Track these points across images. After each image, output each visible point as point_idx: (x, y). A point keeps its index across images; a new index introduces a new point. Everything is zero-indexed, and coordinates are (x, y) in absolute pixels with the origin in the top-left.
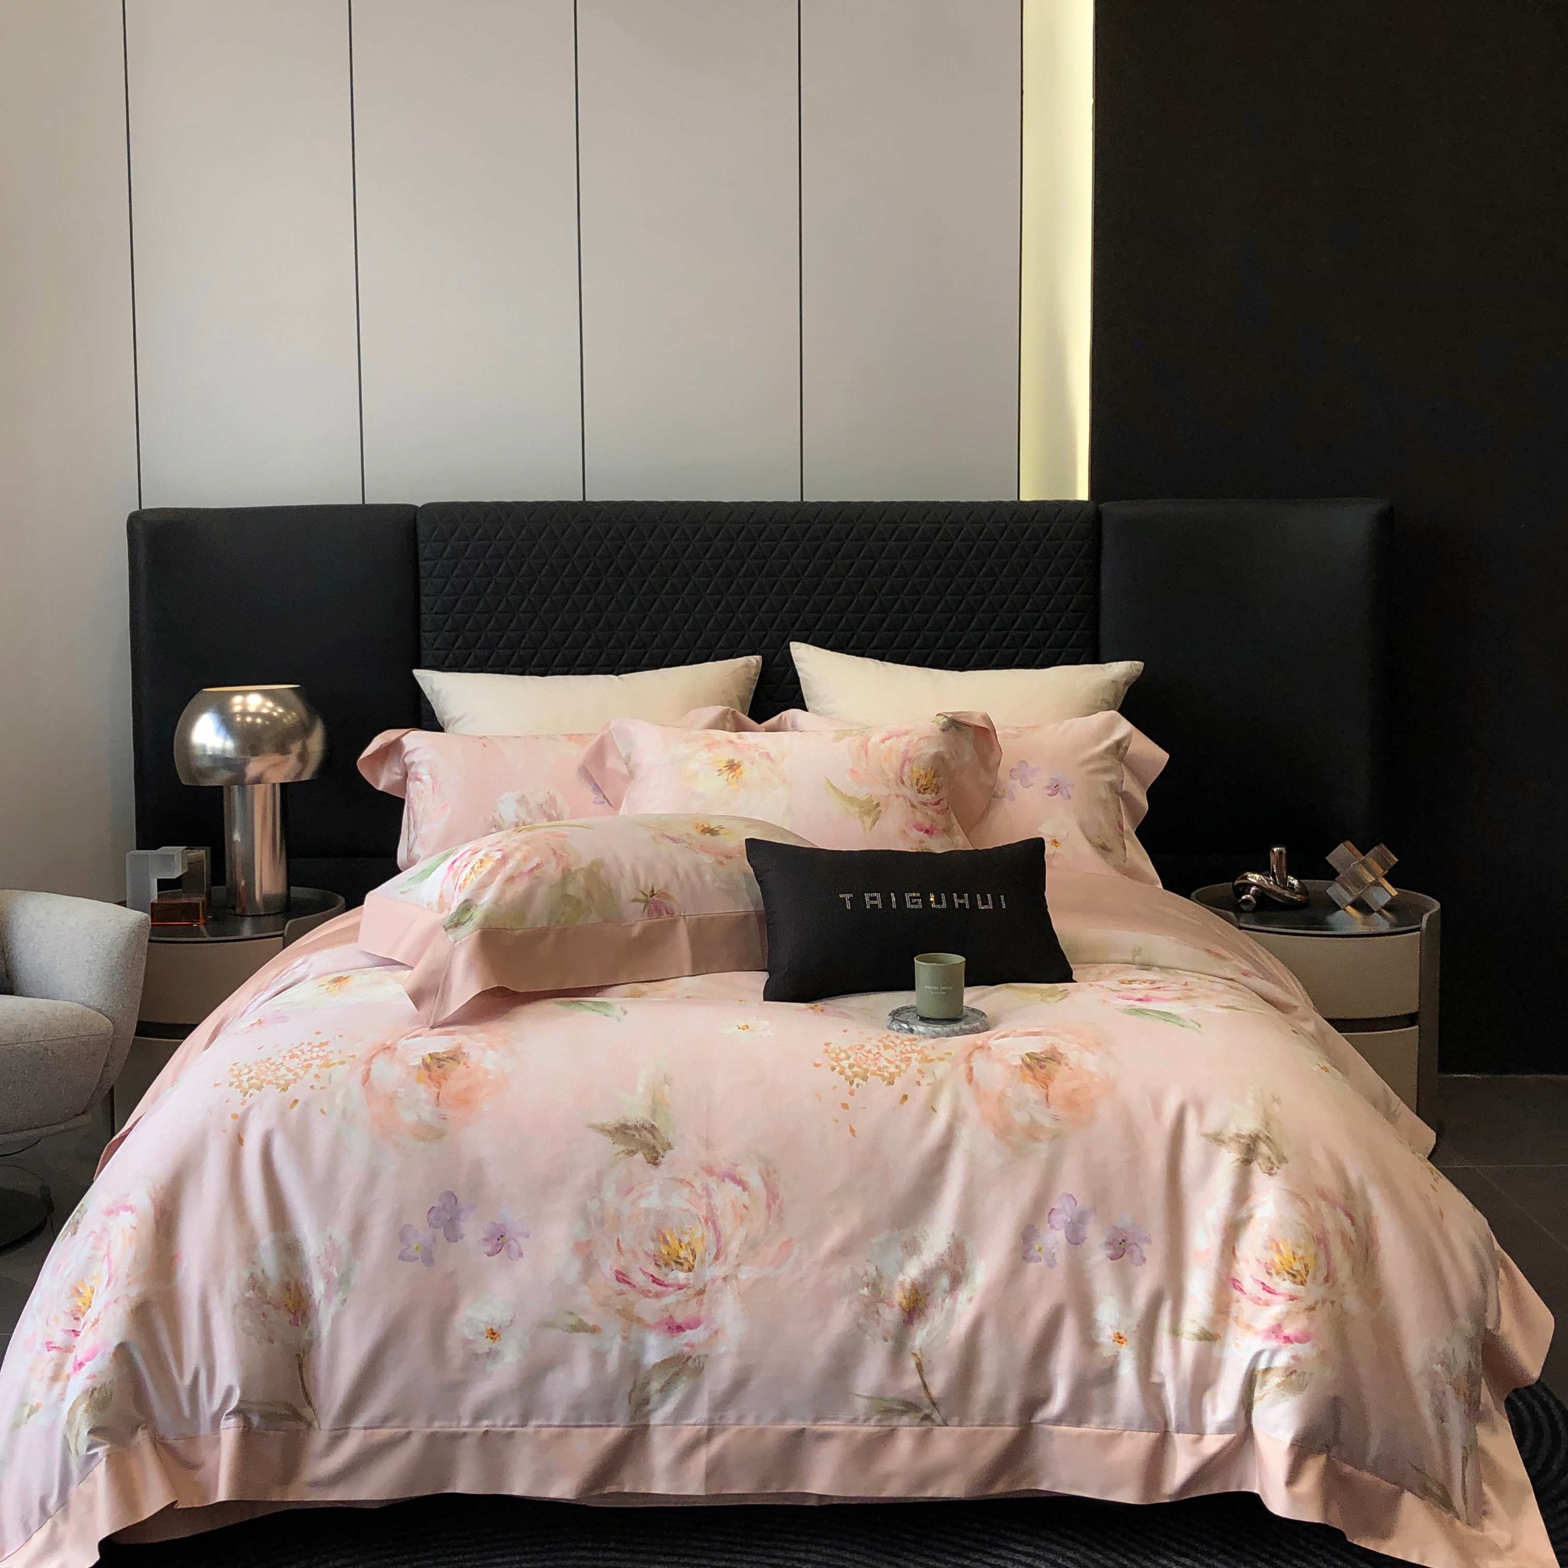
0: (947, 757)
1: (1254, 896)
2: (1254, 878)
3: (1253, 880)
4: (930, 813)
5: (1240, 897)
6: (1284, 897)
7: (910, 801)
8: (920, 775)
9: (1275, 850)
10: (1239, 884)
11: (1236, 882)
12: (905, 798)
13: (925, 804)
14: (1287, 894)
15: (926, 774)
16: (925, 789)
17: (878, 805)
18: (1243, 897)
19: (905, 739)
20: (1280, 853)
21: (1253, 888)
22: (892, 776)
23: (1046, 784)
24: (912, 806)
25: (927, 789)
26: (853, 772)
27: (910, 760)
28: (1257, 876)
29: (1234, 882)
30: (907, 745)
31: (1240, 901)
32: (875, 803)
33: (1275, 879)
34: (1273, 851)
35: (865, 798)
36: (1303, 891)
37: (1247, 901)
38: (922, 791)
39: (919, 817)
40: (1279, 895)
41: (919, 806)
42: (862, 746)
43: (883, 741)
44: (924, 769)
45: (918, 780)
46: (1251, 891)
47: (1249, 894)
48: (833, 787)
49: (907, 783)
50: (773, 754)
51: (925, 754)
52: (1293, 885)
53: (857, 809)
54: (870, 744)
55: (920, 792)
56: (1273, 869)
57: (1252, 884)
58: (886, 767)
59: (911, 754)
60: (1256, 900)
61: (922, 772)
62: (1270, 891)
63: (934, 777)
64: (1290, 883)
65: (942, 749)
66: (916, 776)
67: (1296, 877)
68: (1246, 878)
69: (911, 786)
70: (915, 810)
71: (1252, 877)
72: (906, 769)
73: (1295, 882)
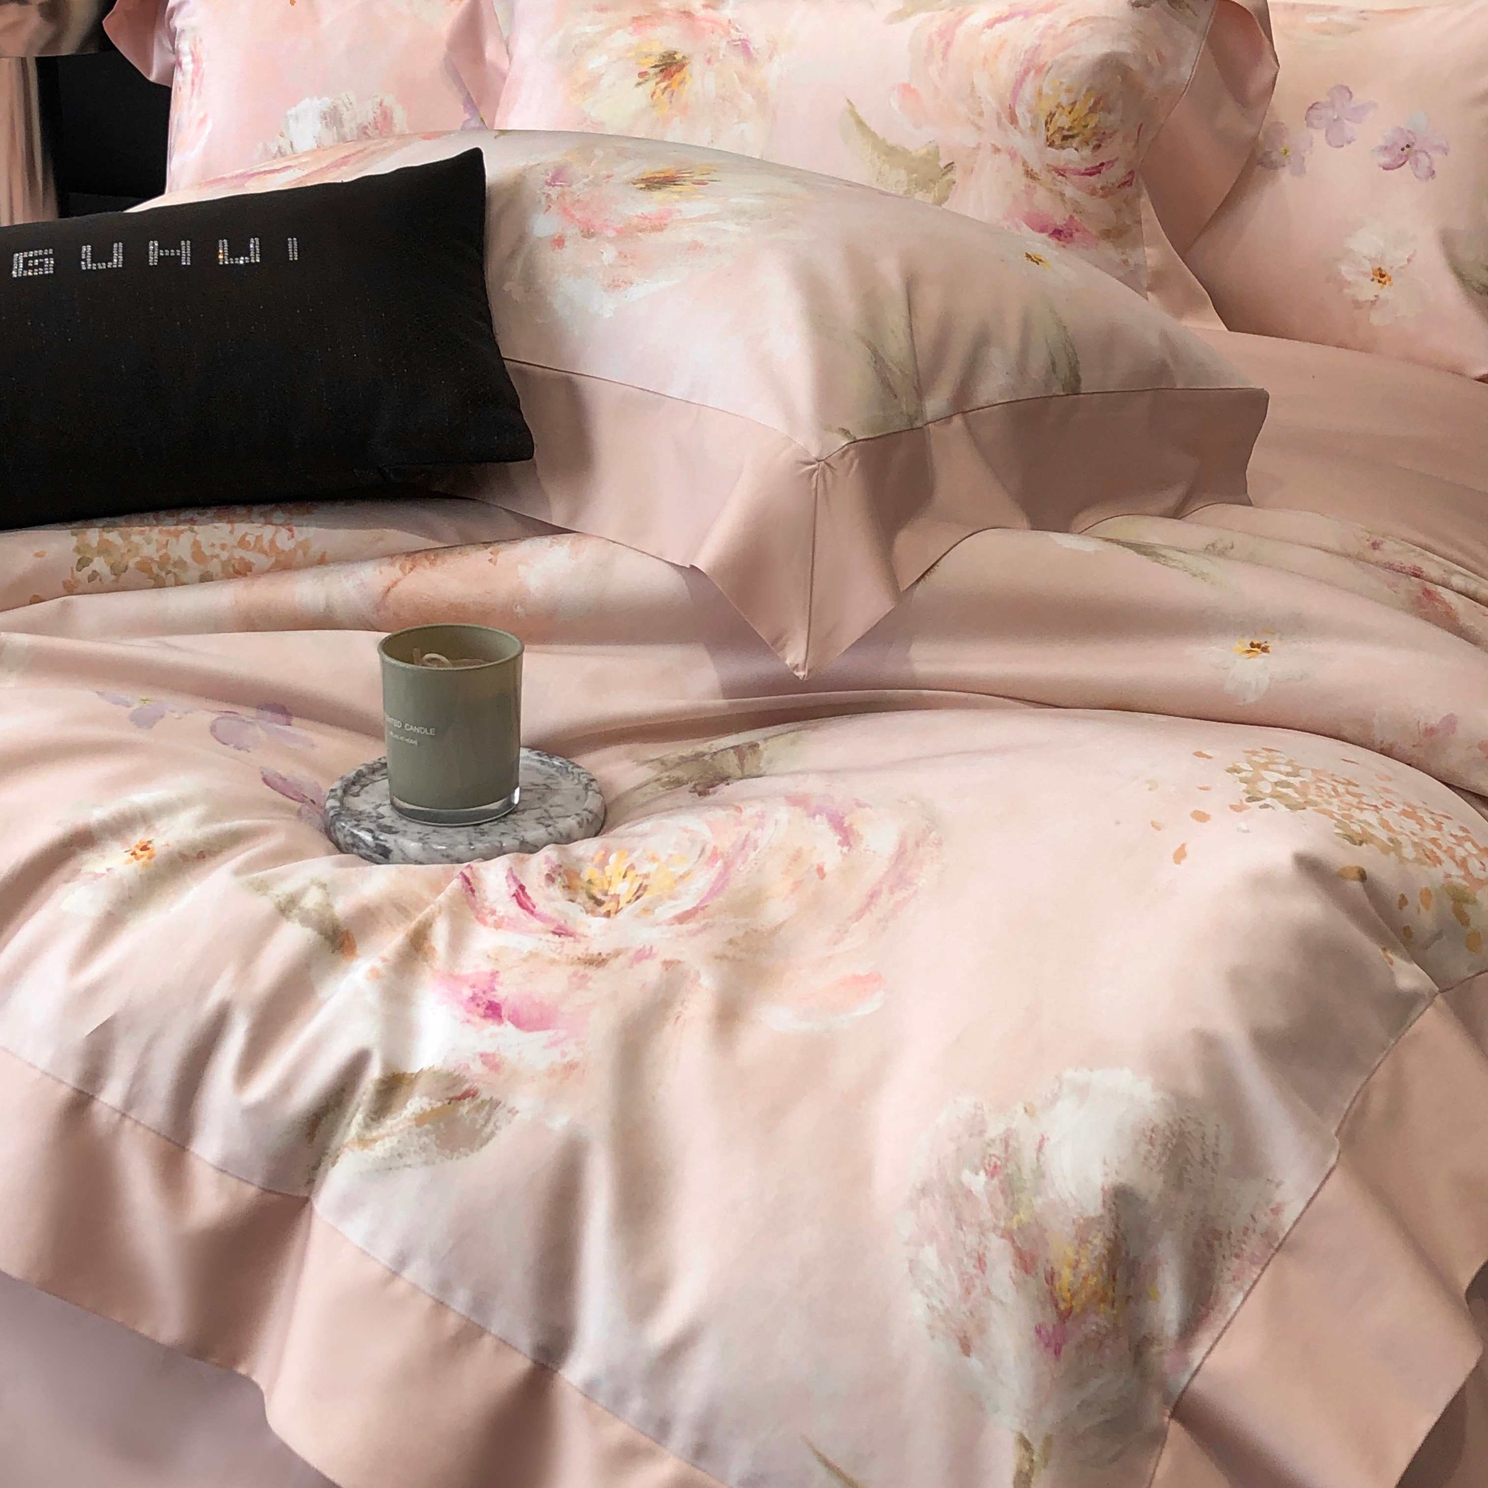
0: (1135, 66)
4: (1070, 191)
7: (1024, 163)
8: (1059, 106)
12: (1013, 155)
13: (1061, 172)
15: (1074, 104)
16: (1065, 138)
17: (950, 166)
19: (1042, 21)
22: (990, 104)
23: (1381, 142)
24: (1030, 174)
25: (1073, 137)
26: (907, 90)
27: (1039, 70)
30: (1042, 36)
32: (942, 164)
35: (923, 152)
38: (1058, 142)
39: (1042, 199)
41: (1044, 176)
42: (941, 34)
43: (991, 25)
44: (1069, 91)
45: (1052, 115)
48: (860, 123)
49: (1025, 121)
50: (758, 42)
51: (1077, 58)
53: (903, 175)
54: (961, 32)
55: (1051, 145)
58: (982, 82)
59: (1045, 57)
61: (1064, 99)
63: (1092, 110)
65: (1123, 47)
66: (1048, 106)
69: (1034, 128)
70: (1033, 184)
72: (1028, 90)
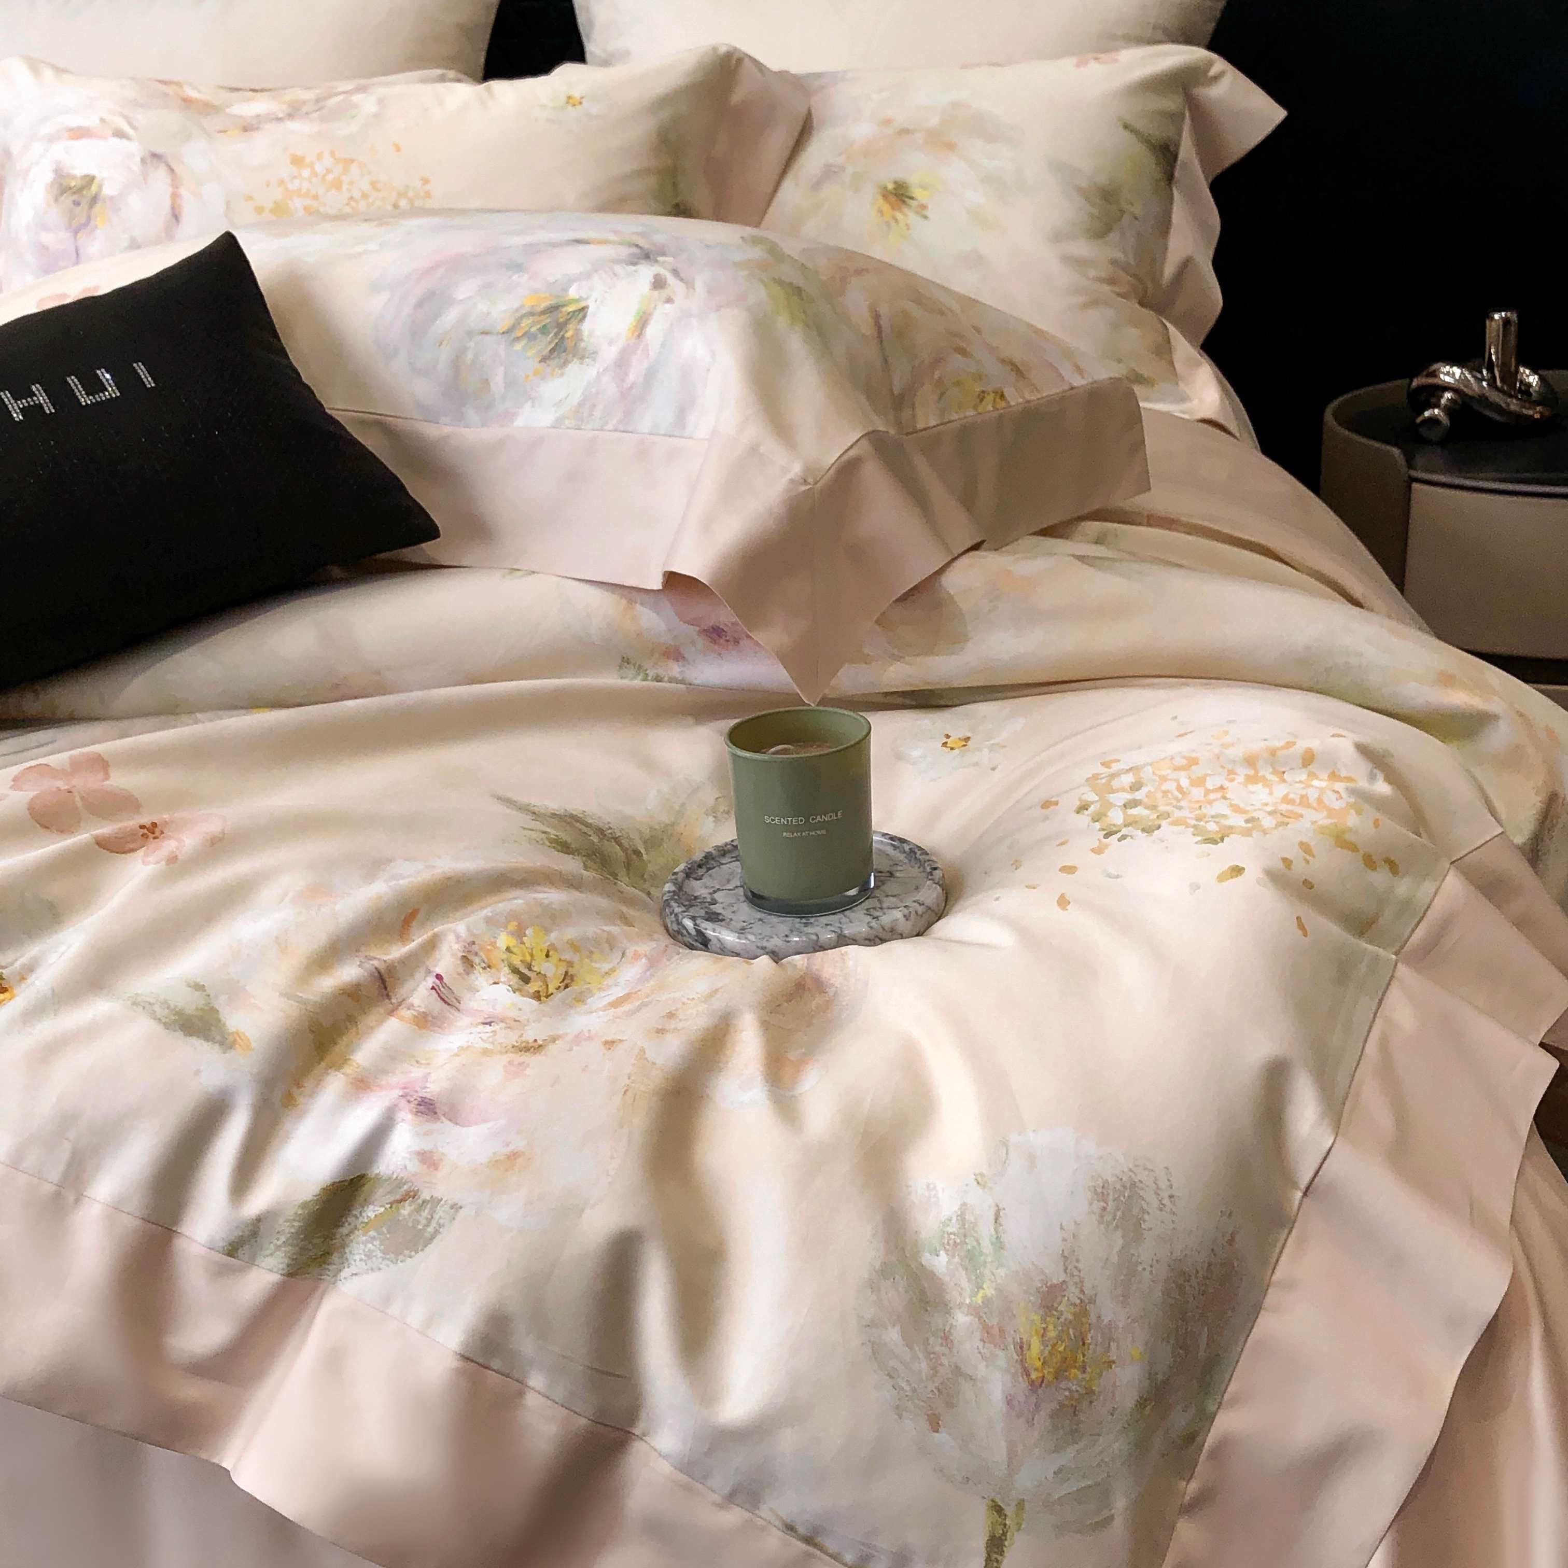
1: (1448, 410)
2: (1450, 374)
3: (1448, 379)
5: (1422, 413)
6: (1510, 413)
9: (1497, 316)
10: (1422, 388)
11: (1415, 383)
14: (1514, 405)
18: (1427, 414)
20: (1506, 322)
21: (1448, 395)
28: (1457, 371)
29: (1412, 381)
31: (1419, 420)
33: (1494, 378)
34: (1493, 318)
36: (1549, 395)
37: (1433, 421)
40: (1497, 408)
46: (1443, 401)
47: (1437, 405)
52: (1529, 385)
56: (1490, 354)
57: (1446, 388)
60: (1451, 419)
62: (1483, 399)
64: (1521, 382)
67: (1535, 371)
68: (1434, 374)
71: (1448, 374)
73: (1533, 380)
